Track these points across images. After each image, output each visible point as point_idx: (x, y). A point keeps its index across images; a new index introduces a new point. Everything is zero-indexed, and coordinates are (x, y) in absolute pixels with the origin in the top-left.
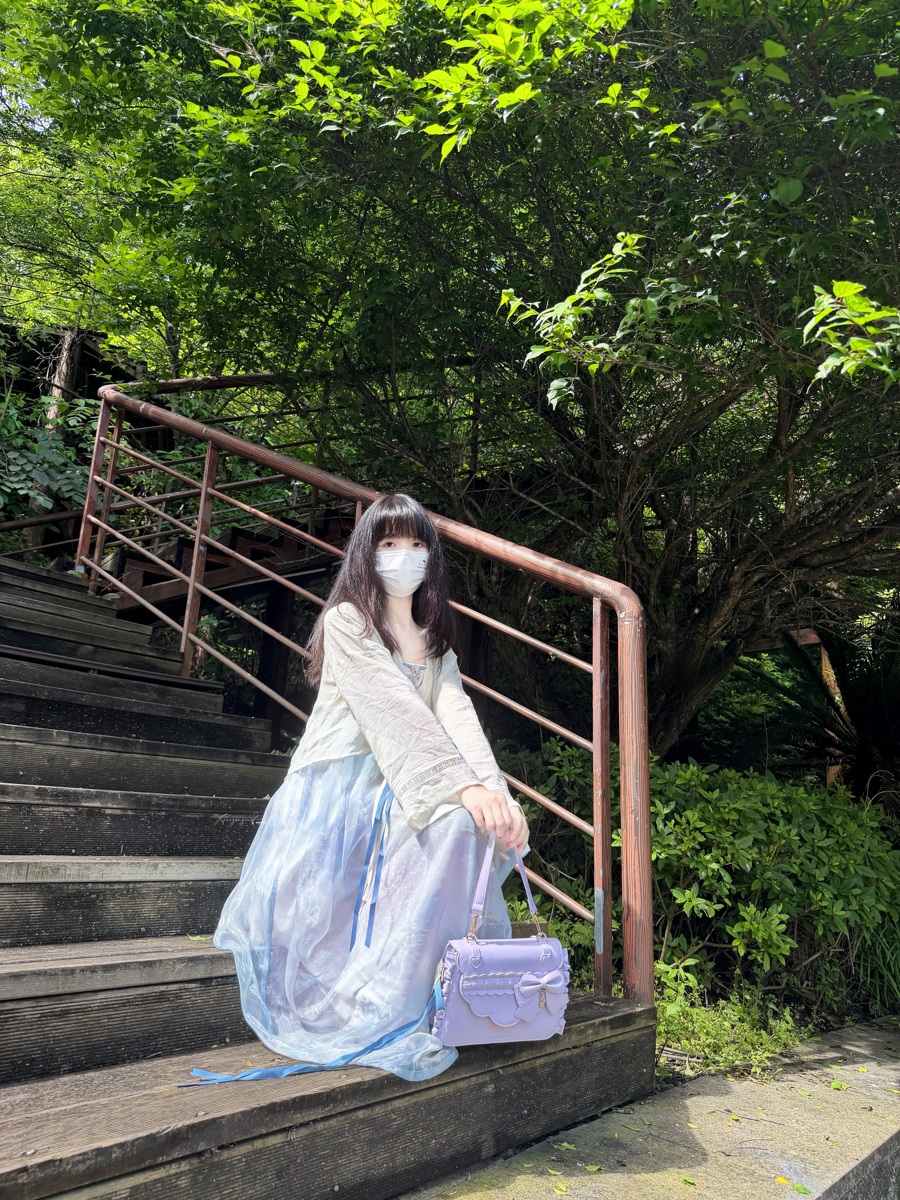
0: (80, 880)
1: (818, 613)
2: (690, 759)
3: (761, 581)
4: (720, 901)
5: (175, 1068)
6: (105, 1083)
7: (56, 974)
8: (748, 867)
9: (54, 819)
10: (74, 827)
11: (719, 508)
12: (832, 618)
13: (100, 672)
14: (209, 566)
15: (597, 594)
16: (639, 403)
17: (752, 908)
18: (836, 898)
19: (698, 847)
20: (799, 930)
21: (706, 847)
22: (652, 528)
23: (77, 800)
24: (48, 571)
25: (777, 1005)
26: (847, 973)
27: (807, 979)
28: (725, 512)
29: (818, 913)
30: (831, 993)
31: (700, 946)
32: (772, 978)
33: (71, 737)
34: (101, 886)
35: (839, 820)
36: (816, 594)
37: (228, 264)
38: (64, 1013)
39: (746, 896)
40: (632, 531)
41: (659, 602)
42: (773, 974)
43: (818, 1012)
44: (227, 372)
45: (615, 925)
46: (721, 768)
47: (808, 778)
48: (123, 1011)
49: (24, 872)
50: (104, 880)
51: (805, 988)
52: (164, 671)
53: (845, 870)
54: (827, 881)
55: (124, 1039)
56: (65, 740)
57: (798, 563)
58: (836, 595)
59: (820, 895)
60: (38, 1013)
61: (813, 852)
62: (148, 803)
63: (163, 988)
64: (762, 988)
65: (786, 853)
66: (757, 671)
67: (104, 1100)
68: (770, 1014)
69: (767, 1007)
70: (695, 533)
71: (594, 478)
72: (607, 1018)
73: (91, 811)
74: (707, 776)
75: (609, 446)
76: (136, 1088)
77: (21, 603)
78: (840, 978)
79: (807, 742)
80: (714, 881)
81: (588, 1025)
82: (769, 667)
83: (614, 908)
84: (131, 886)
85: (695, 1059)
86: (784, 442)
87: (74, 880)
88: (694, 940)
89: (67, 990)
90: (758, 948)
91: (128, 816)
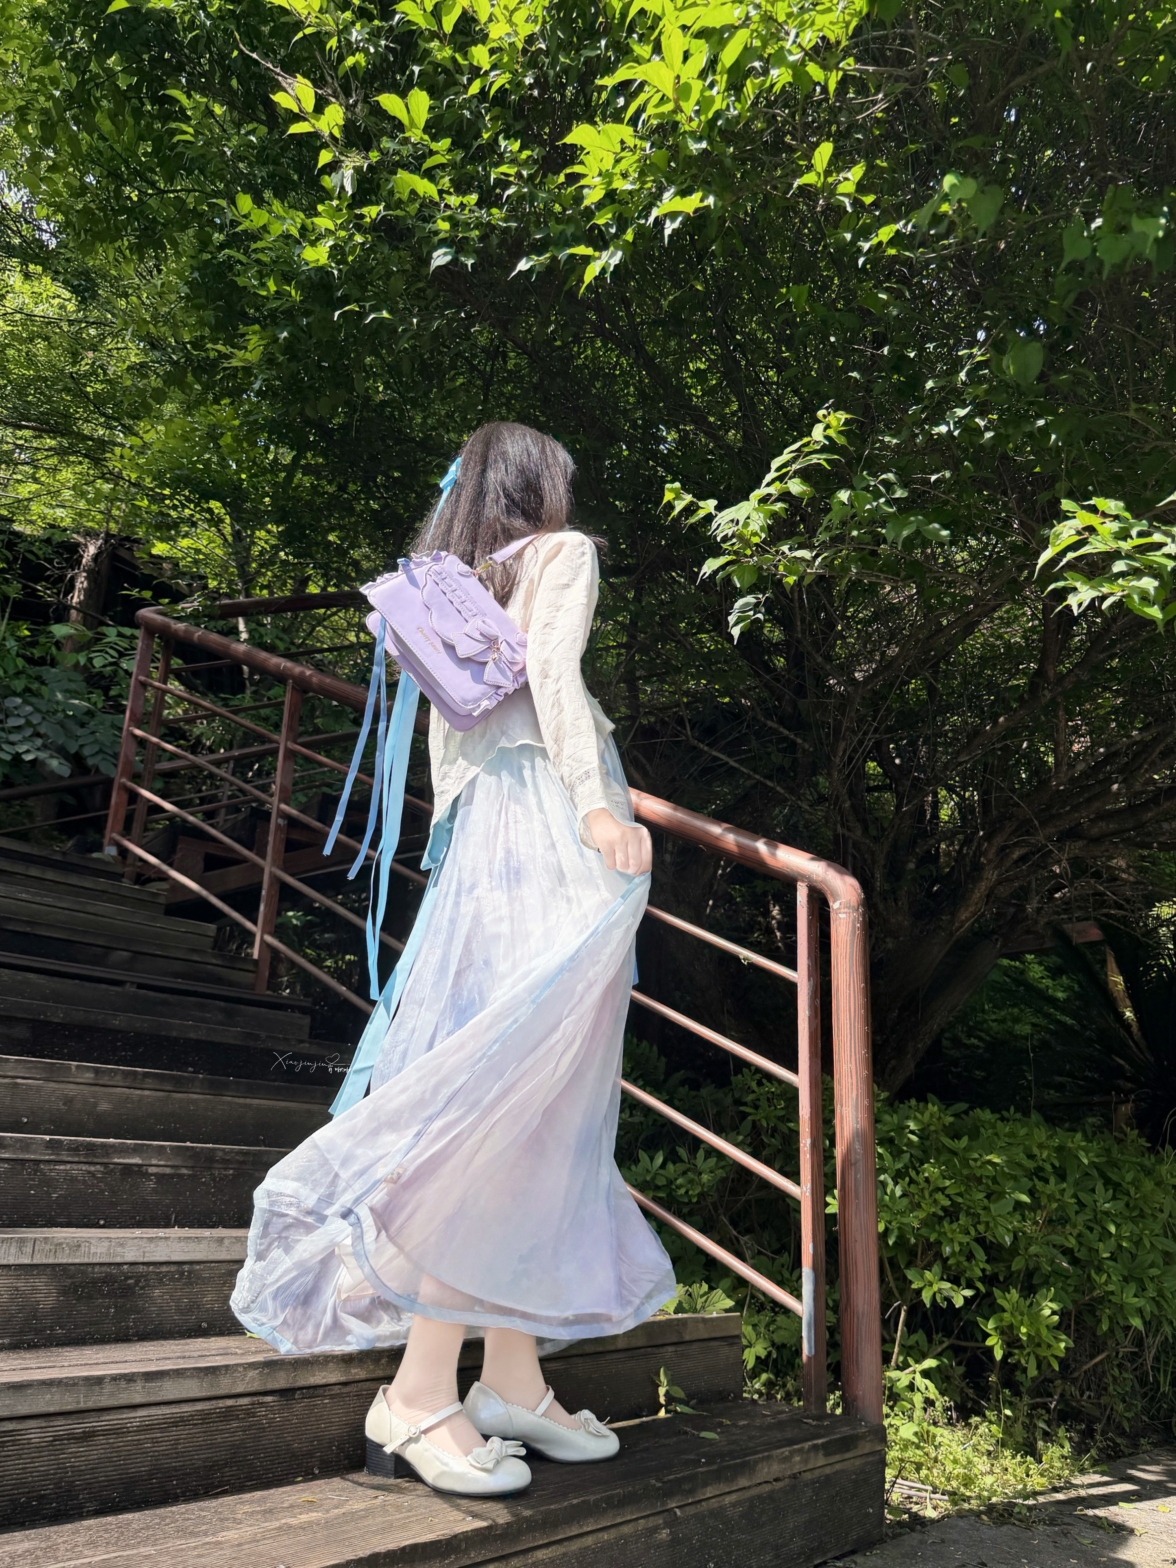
0: (111, 1260)
1: (1100, 900)
2: (930, 1096)
3: (1023, 859)
4: (970, 1285)
5: (247, 1508)
6: (148, 1528)
7: (75, 1384)
8: (1008, 1240)
9: (73, 1180)
10: (103, 1191)
11: (966, 762)
12: (1120, 907)
13: (140, 986)
14: (290, 846)
15: (804, 877)
16: (857, 623)
17: (1014, 1295)
18: (1126, 1280)
19: (941, 1213)
20: (1077, 1323)
21: (951, 1213)
22: (877, 788)
23: (107, 1155)
24: (64, 853)
25: (1048, 1423)
26: (1142, 1380)
27: (1089, 1389)
28: (974, 767)
29: (1101, 1300)
30: (1121, 1407)
31: (945, 1345)
32: (1042, 1388)
33: (97, 1071)
34: (141, 1268)
35: (1129, 1177)
36: (1097, 875)
37: (310, 446)
38: (88, 1436)
39: (1006, 1279)
40: (851, 794)
41: (887, 887)
42: (1043, 1382)
43: (1103, 1433)
44: (313, 589)
45: (832, 1318)
46: (972, 1108)
47: (1090, 1120)
48: (174, 1432)
49: (29, 1250)
50: (146, 1260)
51: (1085, 1401)
52: (231, 984)
53: (1138, 1243)
54: (1113, 1258)
55: (175, 1469)
56: (89, 1076)
57: (1072, 834)
58: (1124, 876)
59: (1105, 1277)
60: (48, 1435)
61: (1095, 1220)
62: (210, 1158)
63: (230, 1402)
64: (1026, 1399)
65: (1056, 1222)
66: (1020, 979)
67: (149, 1550)
68: (1038, 1435)
69: (1035, 1426)
70: (935, 794)
71: (797, 722)
72: (820, 1441)
73: (127, 1169)
74: (951, 1119)
75: (820, 681)
76: (193, 1534)
77: (24, 896)
78: (1133, 1387)
79: (1087, 1073)
80: (962, 1259)
81: (795, 1451)
82: (1036, 971)
83: (829, 1294)
84: (186, 1268)
85: (938, 1496)
86: (1051, 673)
87: (102, 1260)
88: (937, 1337)
89: (90, 1405)
90: (1022, 1347)
91: (180, 1176)
